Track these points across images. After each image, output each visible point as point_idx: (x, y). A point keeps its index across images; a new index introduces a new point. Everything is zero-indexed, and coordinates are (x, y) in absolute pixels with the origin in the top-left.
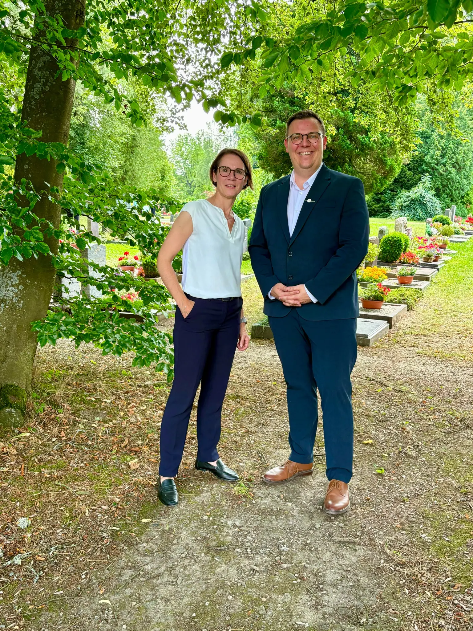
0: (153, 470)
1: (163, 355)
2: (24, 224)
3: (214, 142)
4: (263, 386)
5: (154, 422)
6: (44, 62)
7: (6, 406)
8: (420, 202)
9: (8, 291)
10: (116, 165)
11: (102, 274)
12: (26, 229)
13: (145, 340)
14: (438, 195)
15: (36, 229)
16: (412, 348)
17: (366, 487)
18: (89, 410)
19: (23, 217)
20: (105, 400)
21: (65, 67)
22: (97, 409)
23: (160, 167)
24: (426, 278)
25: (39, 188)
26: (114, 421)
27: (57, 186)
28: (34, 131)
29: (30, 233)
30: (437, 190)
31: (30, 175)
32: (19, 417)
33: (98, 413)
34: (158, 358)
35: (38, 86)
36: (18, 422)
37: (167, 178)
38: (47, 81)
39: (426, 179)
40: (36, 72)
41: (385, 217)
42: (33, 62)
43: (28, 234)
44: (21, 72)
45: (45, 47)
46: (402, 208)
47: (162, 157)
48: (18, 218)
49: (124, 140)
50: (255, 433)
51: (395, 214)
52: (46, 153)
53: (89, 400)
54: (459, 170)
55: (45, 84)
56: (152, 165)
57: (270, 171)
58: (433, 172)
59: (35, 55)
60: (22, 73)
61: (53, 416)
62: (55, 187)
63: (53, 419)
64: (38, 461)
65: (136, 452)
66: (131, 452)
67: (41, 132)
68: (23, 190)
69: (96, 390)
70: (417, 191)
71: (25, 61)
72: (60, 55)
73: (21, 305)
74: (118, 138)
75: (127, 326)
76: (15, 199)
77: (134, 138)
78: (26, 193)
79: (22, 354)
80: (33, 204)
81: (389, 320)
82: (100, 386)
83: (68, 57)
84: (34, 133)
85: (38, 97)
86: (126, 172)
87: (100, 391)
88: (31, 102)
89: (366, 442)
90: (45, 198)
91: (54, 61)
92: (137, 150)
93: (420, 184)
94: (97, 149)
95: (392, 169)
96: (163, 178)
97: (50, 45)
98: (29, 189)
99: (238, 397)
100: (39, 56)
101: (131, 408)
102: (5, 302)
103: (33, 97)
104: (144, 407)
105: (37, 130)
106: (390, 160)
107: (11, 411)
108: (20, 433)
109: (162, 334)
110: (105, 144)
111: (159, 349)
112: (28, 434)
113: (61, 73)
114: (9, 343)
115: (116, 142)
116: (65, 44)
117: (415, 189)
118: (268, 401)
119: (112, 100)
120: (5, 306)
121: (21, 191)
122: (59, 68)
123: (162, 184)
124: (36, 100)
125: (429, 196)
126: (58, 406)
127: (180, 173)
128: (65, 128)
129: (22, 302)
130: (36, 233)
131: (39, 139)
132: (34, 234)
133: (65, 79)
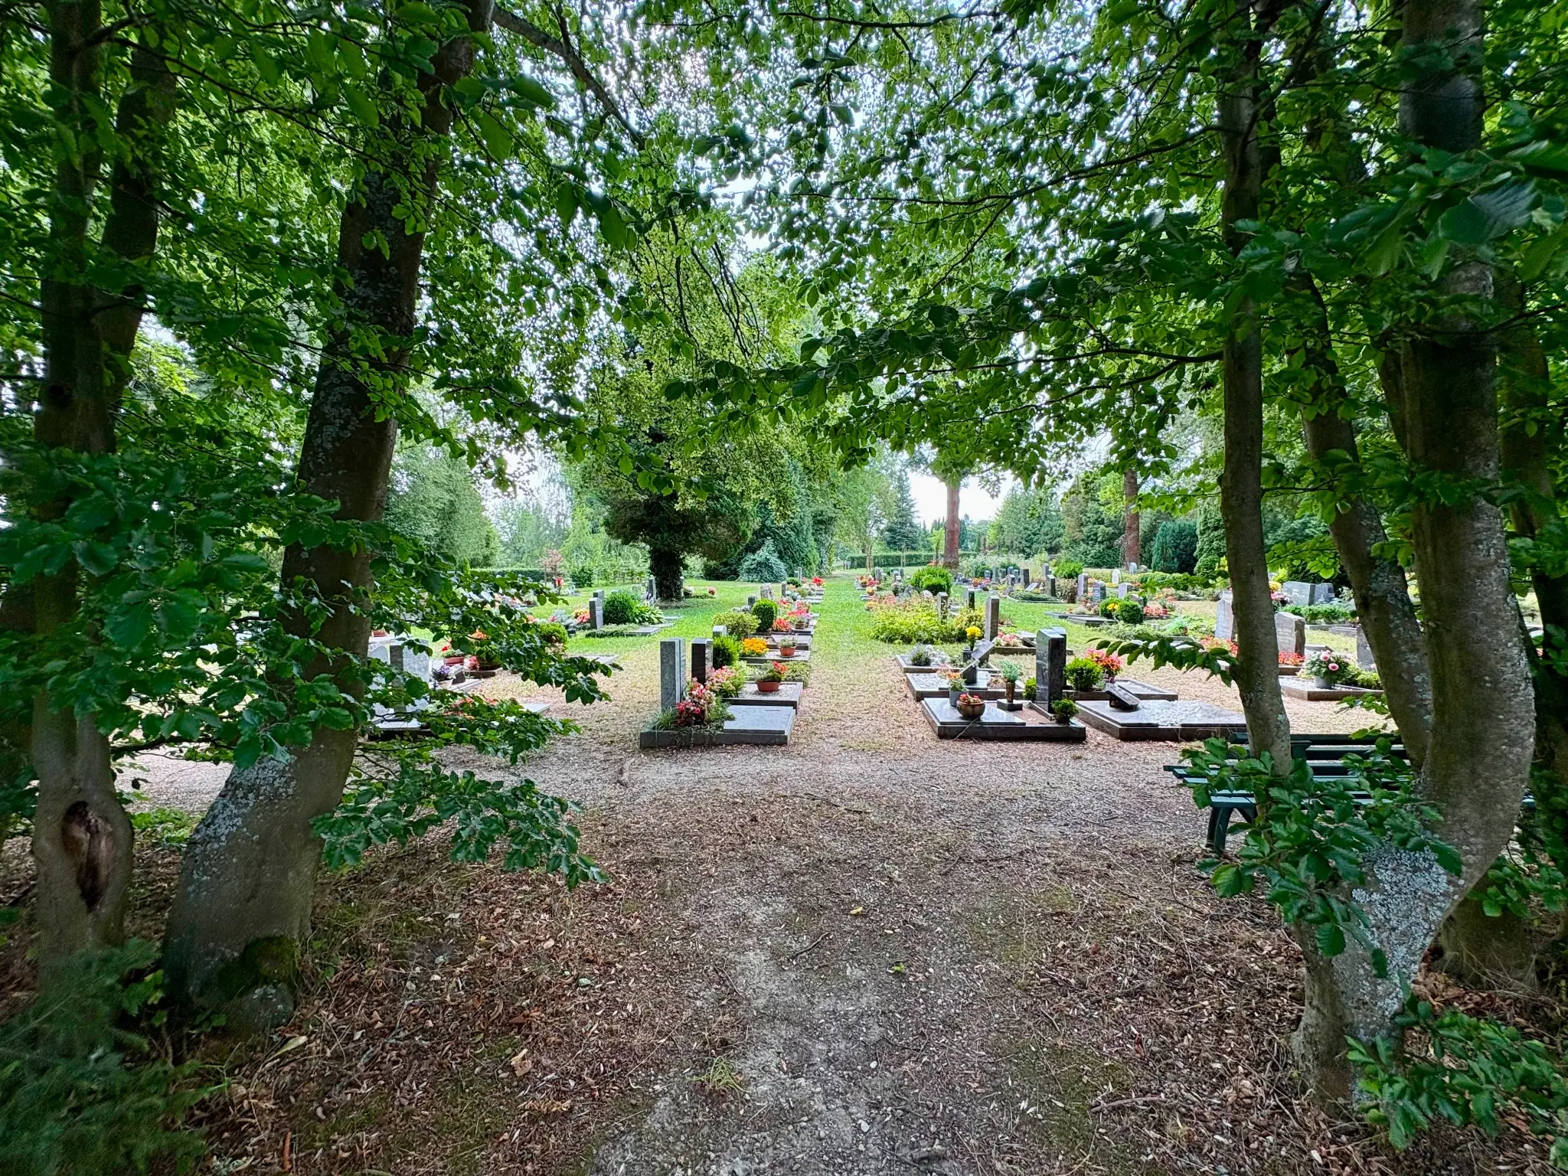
0: (558, 1065)
1: (557, 841)
2: (295, 671)
3: (544, 507)
4: (685, 835)
5: (538, 941)
6: (342, 394)
7: (255, 984)
8: (765, 565)
9: (264, 768)
10: (431, 533)
11: (438, 702)
12: (299, 682)
13: (523, 819)
14: (781, 558)
15: (323, 680)
16: (832, 740)
17: (892, 1007)
18: (423, 943)
19: (295, 657)
20: (451, 916)
21: (381, 401)
22: (437, 939)
23: (484, 534)
24: (806, 648)
25: (330, 590)
26: (470, 958)
27: (364, 584)
28: (321, 500)
29: (310, 688)
30: (780, 552)
31: (313, 569)
32: (283, 1001)
33: (440, 945)
34: (548, 848)
35: (329, 430)
36: (282, 1014)
37: (492, 545)
38: (347, 422)
39: (769, 542)
40: (327, 409)
41: (733, 579)
42: (322, 394)
43: (304, 691)
44: (300, 417)
45: (346, 365)
46: (749, 571)
47: (485, 523)
48: (283, 660)
49: (440, 506)
50: (698, 927)
51: (744, 577)
52: (349, 542)
53: (422, 922)
54: (797, 534)
55: (343, 427)
56: (475, 532)
57: (618, 537)
58: (775, 535)
59: (326, 383)
60: (302, 417)
61: (355, 978)
62: (361, 588)
63: (355, 985)
64: (324, 1112)
65: (520, 1025)
66: (511, 1027)
67: (338, 502)
68: (297, 597)
69: (431, 896)
70: (762, 554)
71: (307, 402)
72: (376, 379)
73: (290, 791)
74: (432, 503)
75: (490, 798)
76: (280, 617)
77: (452, 503)
78: (304, 604)
79: (291, 874)
80: (317, 625)
81: (793, 704)
82: (439, 888)
83: (390, 383)
84: (320, 505)
85: (330, 446)
86: (442, 540)
87: (441, 897)
88: (316, 453)
89: (854, 912)
90: (340, 608)
91: (361, 390)
92: (456, 516)
93: (764, 548)
94: (406, 515)
95: (745, 534)
96: (488, 545)
97: (355, 363)
98: (308, 594)
99: (657, 861)
100: (333, 385)
101: (497, 919)
102: (258, 789)
103: (321, 446)
104: (516, 914)
105: (329, 498)
106: (743, 526)
107: (266, 993)
108: (285, 1041)
109: (549, 800)
110: (416, 510)
111: (548, 833)
112: (303, 1039)
113: (374, 410)
114: (264, 862)
115: (430, 507)
116: (385, 360)
117: (760, 552)
118: (702, 862)
119: (463, 453)
120: (257, 797)
121: (292, 603)
122: (368, 402)
123: (487, 552)
124: (325, 450)
125: (774, 559)
126: (365, 950)
127: (505, 538)
128: (378, 493)
129: (293, 784)
130: (322, 687)
131: (336, 516)
132: (319, 691)
133: (379, 420)
